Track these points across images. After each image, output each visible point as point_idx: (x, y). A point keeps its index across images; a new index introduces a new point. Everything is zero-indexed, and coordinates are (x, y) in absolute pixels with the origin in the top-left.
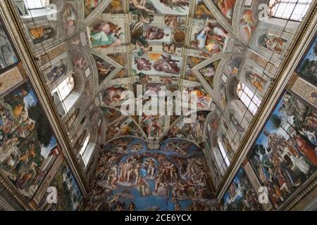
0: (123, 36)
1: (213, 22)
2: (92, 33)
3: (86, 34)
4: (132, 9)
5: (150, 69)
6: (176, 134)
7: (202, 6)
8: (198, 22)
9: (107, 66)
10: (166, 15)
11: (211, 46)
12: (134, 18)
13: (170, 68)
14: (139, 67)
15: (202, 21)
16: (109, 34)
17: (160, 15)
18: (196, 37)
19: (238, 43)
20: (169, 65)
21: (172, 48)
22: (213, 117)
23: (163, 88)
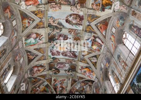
0: (44, 39)
1: (95, 35)
2: (26, 40)
3: (22, 41)
4: (50, 26)
5: (59, 55)
6: (74, 92)
7: (90, 27)
8: (87, 34)
9: (33, 55)
10: (69, 29)
11: (95, 47)
12: (51, 30)
13: (71, 55)
14: (53, 54)
15: (90, 34)
16: (35, 39)
17: (66, 28)
19: (108, 51)
20: (71, 54)
22: (96, 84)
23: (67, 65)
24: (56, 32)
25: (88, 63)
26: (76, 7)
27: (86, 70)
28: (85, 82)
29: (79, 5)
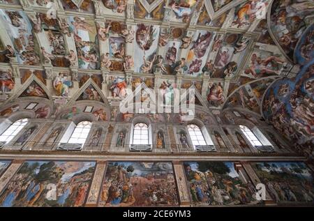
1: (168, 2)
5: (200, 61)
7: (154, 13)
8: (166, 16)
10: (159, 45)
11: (191, 2)
13: (205, 42)
14: (197, 70)
15: (166, 12)
17: (157, 50)
18: (180, 17)
20: (202, 43)
21: (185, 40)
23: (224, 49)
24: (162, 64)
25: (227, 12)
26: (126, 35)
27: (242, 15)
28: (276, 14)
29: (123, 31)
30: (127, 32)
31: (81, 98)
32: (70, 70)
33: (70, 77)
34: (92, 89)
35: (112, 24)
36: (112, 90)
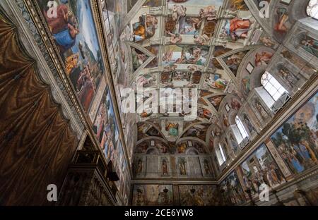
30: (175, 14)
31: (235, 71)
32: (204, 73)
33: (211, 75)
34: (229, 59)
35: (167, 30)
36: (237, 38)
